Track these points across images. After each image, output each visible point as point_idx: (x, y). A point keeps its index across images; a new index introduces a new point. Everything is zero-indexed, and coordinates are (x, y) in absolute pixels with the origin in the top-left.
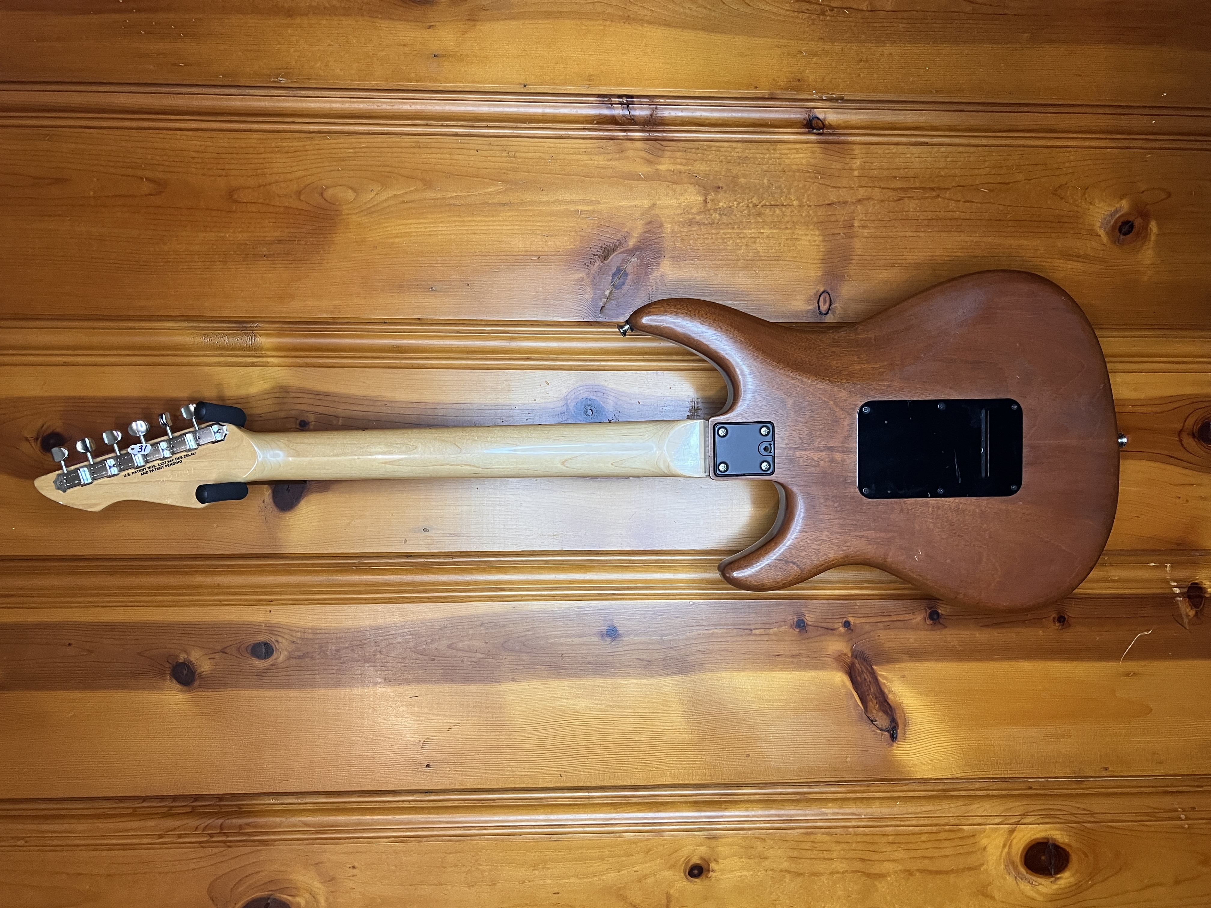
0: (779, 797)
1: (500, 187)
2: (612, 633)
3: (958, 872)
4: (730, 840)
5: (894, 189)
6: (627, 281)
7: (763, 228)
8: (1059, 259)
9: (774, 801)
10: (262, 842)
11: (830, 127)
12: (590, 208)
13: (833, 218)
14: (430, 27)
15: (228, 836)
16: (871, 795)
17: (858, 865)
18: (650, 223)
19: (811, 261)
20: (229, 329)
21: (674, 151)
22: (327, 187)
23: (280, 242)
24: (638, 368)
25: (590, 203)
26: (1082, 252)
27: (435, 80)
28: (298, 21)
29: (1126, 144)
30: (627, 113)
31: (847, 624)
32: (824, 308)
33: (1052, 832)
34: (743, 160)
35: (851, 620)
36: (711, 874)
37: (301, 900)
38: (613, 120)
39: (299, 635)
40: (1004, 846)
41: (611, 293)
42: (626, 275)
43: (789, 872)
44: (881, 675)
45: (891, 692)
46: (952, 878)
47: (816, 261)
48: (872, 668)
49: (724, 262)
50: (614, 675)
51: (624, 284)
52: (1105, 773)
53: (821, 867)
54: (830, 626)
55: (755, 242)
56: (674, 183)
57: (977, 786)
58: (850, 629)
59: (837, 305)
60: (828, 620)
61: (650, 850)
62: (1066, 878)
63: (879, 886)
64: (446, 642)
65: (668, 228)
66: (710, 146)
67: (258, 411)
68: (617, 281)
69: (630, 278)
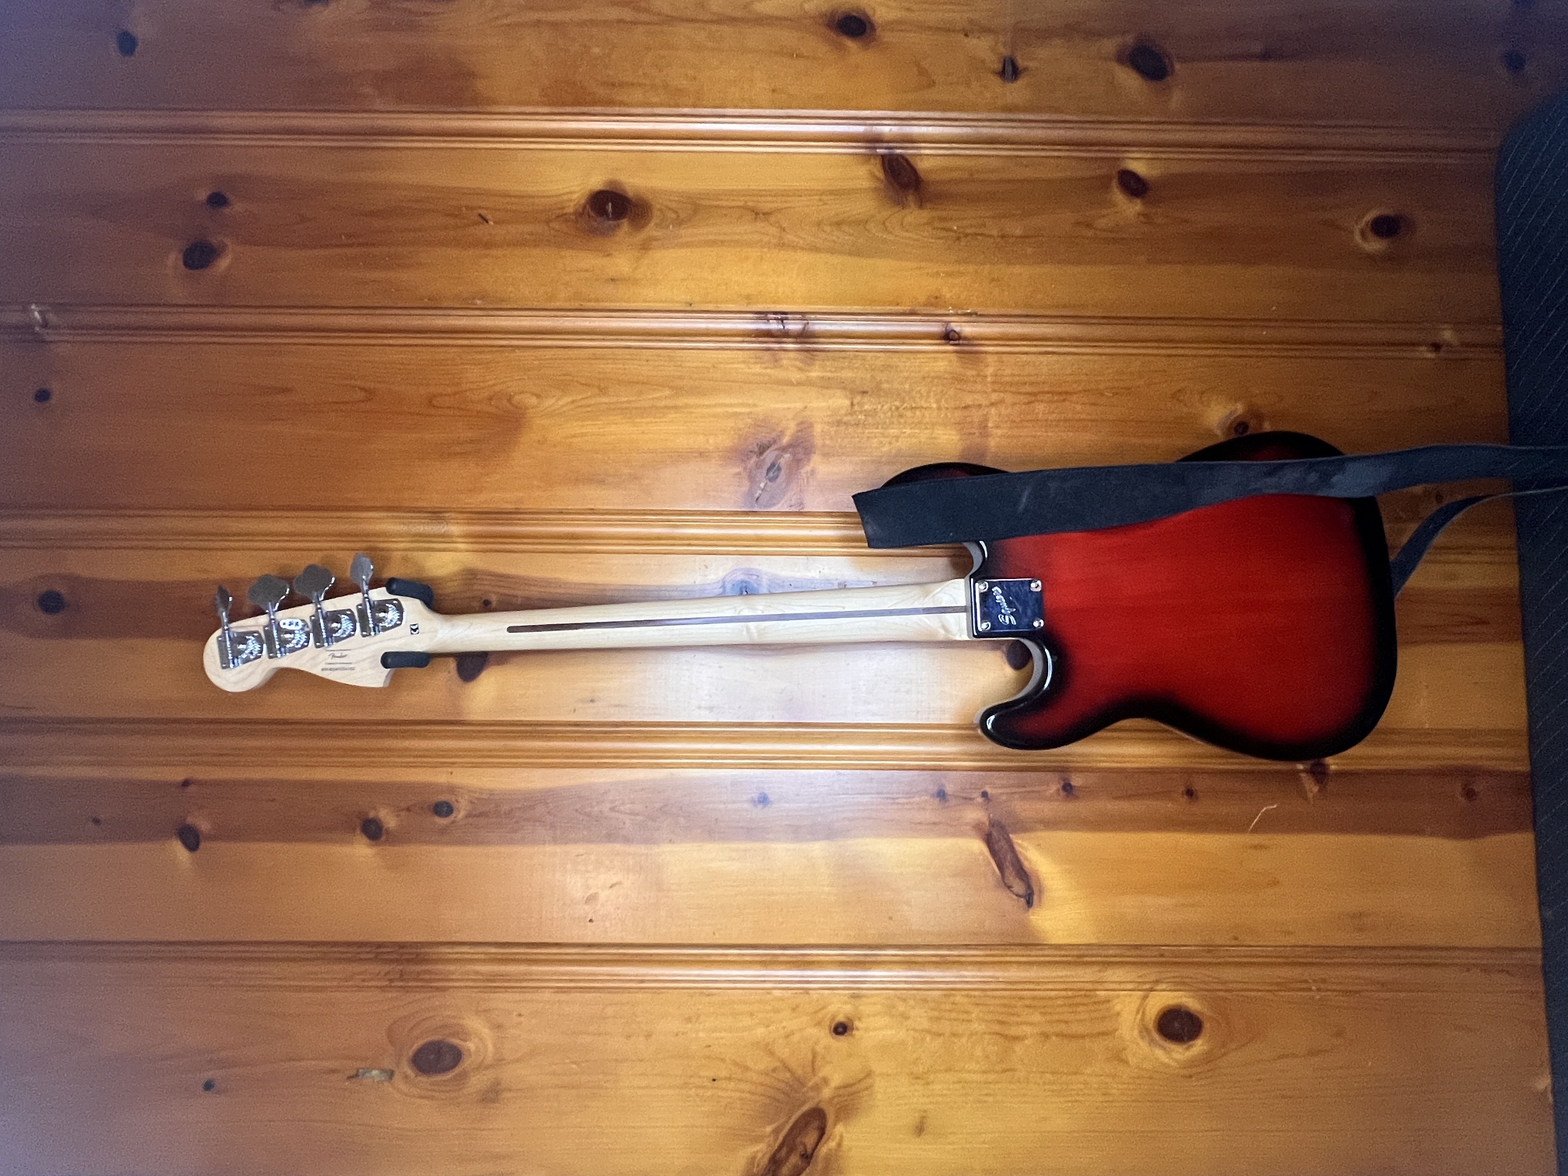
0: (920, 959)
1: (667, 392)
2: (763, 800)
3: (1091, 1036)
4: (873, 1000)
5: (1025, 394)
6: (780, 475)
7: (905, 428)
9: (916, 963)
10: (438, 989)
11: (965, 338)
12: (748, 410)
13: (969, 419)
14: (608, 255)
15: (407, 982)
16: (1008, 959)
17: (997, 1028)
18: (802, 423)
20: (425, 518)
21: (823, 361)
22: (515, 394)
23: (472, 442)
25: (748, 405)
27: (611, 301)
28: (494, 252)
29: (1239, 353)
30: (782, 327)
31: (985, 795)
33: (1184, 999)
34: (886, 368)
35: (989, 790)
36: (854, 1032)
37: (471, 1045)
38: (768, 334)
39: (476, 795)
40: (1138, 1013)
41: (765, 486)
42: (779, 469)
43: (928, 1032)
44: (1019, 844)
45: (1026, 859)
46: (1087, 1043)
48: (1009, 837)
49: (869, 458)
50: (763, 840)
51: (777, 477)
52: (1234, 942)
53: (960, 1028)
54: (969, 796)
55: (897, 441)
56: (823, 387)
57: (1111, 952)
58: (987, 799)
60: (967, 791)
61: (797, 1006)
62: (1199, 1046)
63: (1017, 1049)
64: (609, 805)
65: (818, 429)
66: (857, 356)
67: (447, 591)
68: (771, 474)
69: (783, 472)
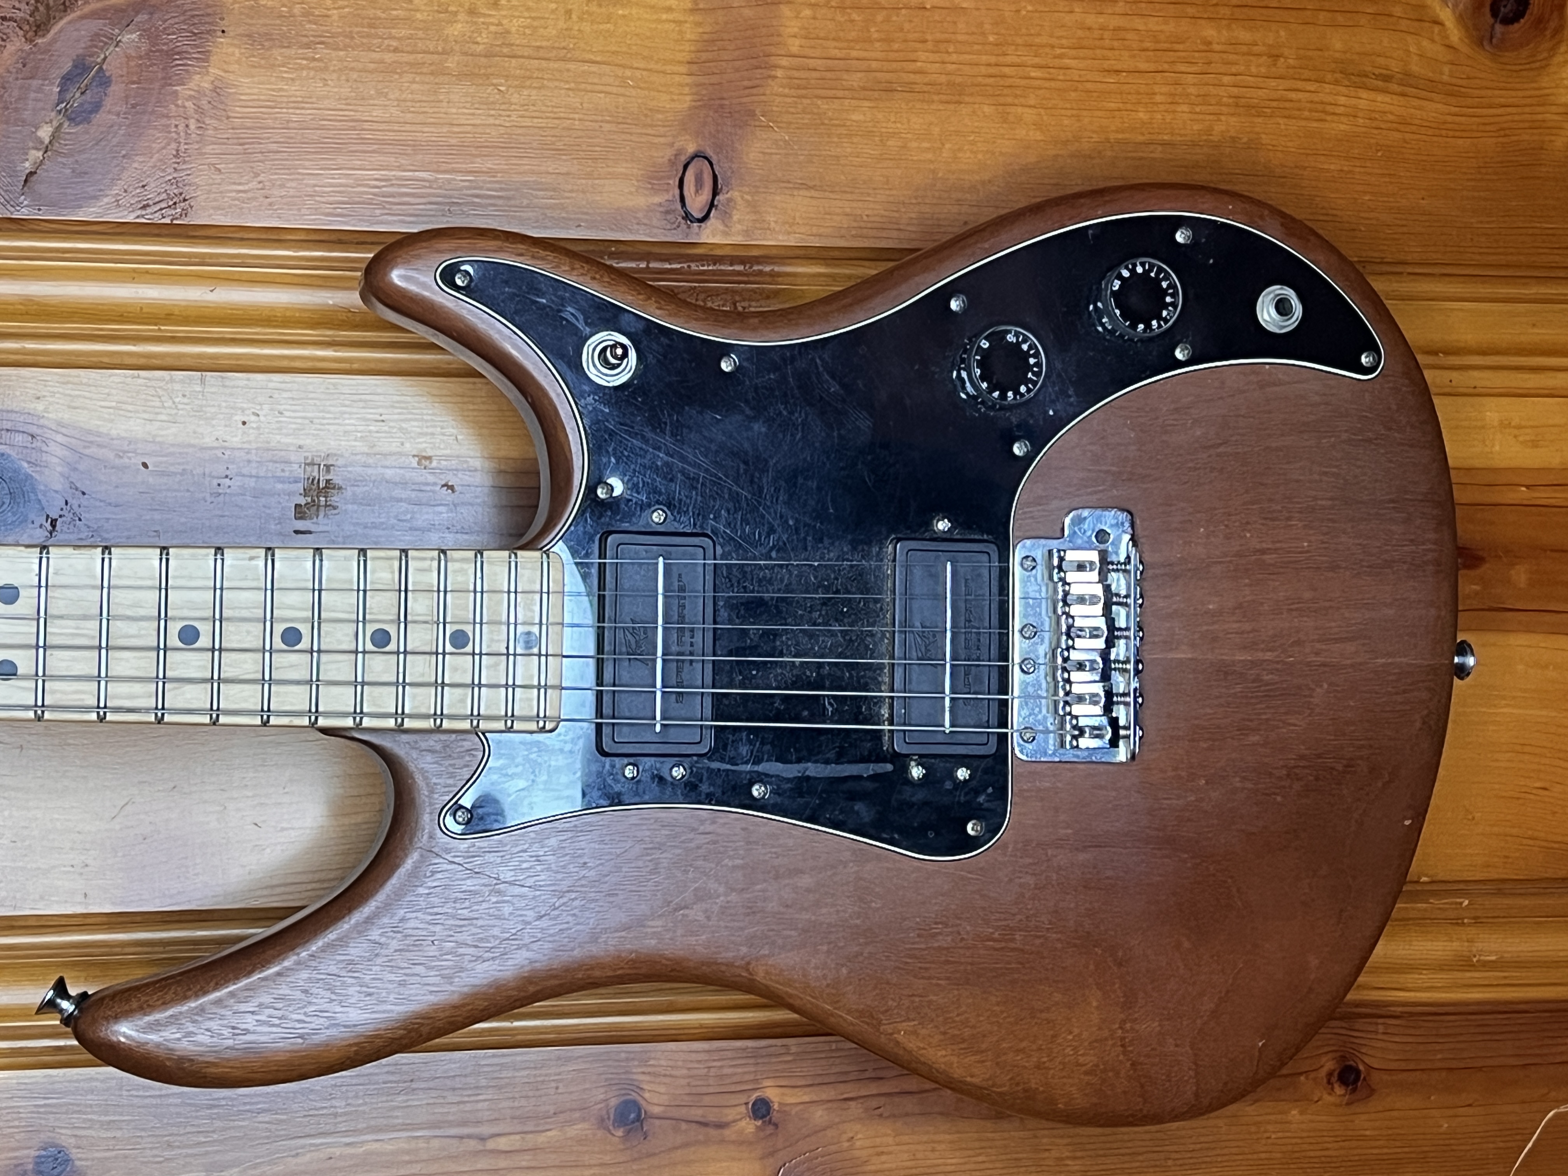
6: (108, 103)
8: (1336, 82)
19: (659, 67)
24: (142, 361)
26: (1395, 67)
31: (761, 1109)
32: (697, 203)
35: (772, 1094)
41: (54, 137)
42: (104, 81)
47: (669, 68)
49: (406, 58)
51: (97, 107)
54: (712, 1116)
58: (770, 1122)
59: (735, 194)
60: (707, 1100)
68: (77, 99)
69: (116, 89)
